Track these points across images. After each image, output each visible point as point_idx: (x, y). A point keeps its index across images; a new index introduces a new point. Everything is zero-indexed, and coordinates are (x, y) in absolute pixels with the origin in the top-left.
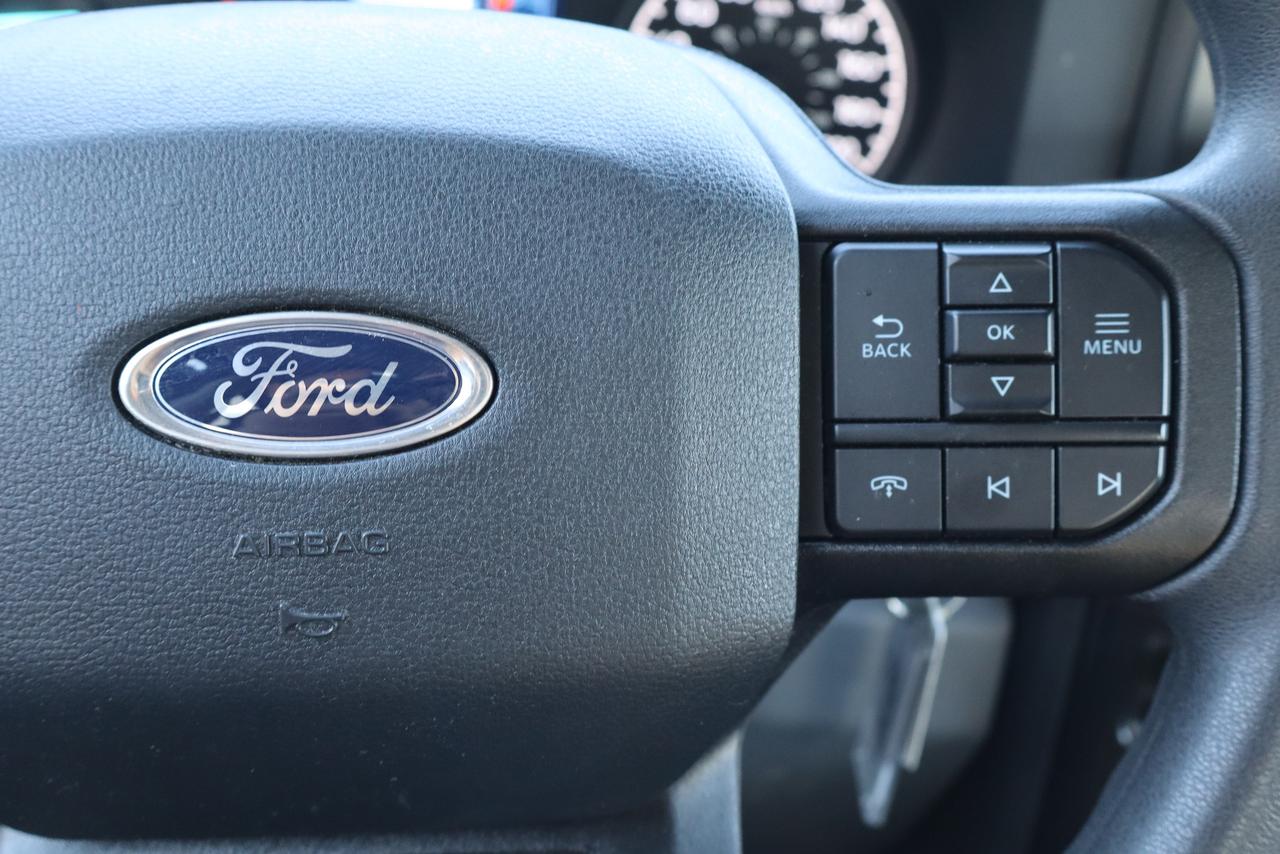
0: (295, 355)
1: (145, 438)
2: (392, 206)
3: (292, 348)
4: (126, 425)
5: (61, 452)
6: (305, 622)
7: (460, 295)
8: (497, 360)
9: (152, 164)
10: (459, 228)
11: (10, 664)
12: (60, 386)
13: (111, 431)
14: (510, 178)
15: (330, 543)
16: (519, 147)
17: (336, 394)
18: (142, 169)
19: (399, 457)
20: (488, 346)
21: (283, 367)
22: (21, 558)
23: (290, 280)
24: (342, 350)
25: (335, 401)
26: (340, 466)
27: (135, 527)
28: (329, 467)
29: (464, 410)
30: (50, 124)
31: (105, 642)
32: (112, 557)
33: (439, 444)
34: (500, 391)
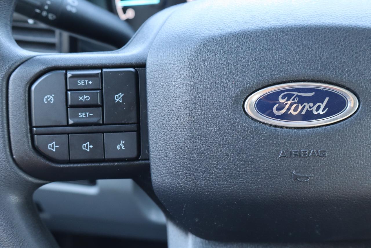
0: (297, 96)
1: (253, 121)
2: (326, 49)
3: (296, 93)
4: (247, 118)
5: (228, 126)
6: (300, 177)
7: (349, 76)
8: (360, 96)
9: (253, 39)
10: (348, 55)
11: (211, 189)
12: (228, 106)
13: (243, 119)
14: (363, 39)
15: (309, 153)
16: (365, 29)
17: (310, 107)
18: (250, 40)
19: (330, 127)
20: (357, 92)
21: (294, 99)
22: (216, 157)
23: (296, 73)
24: (312, 94)
25: (310, 110)
26: (311, 130)
27: (250, 148)
28: (308, 130)
29: (349, 112)
30: (220, 28)
31: (240, 183)
32: (242, 157)
33: (342, 123)
34: (361, 106)
